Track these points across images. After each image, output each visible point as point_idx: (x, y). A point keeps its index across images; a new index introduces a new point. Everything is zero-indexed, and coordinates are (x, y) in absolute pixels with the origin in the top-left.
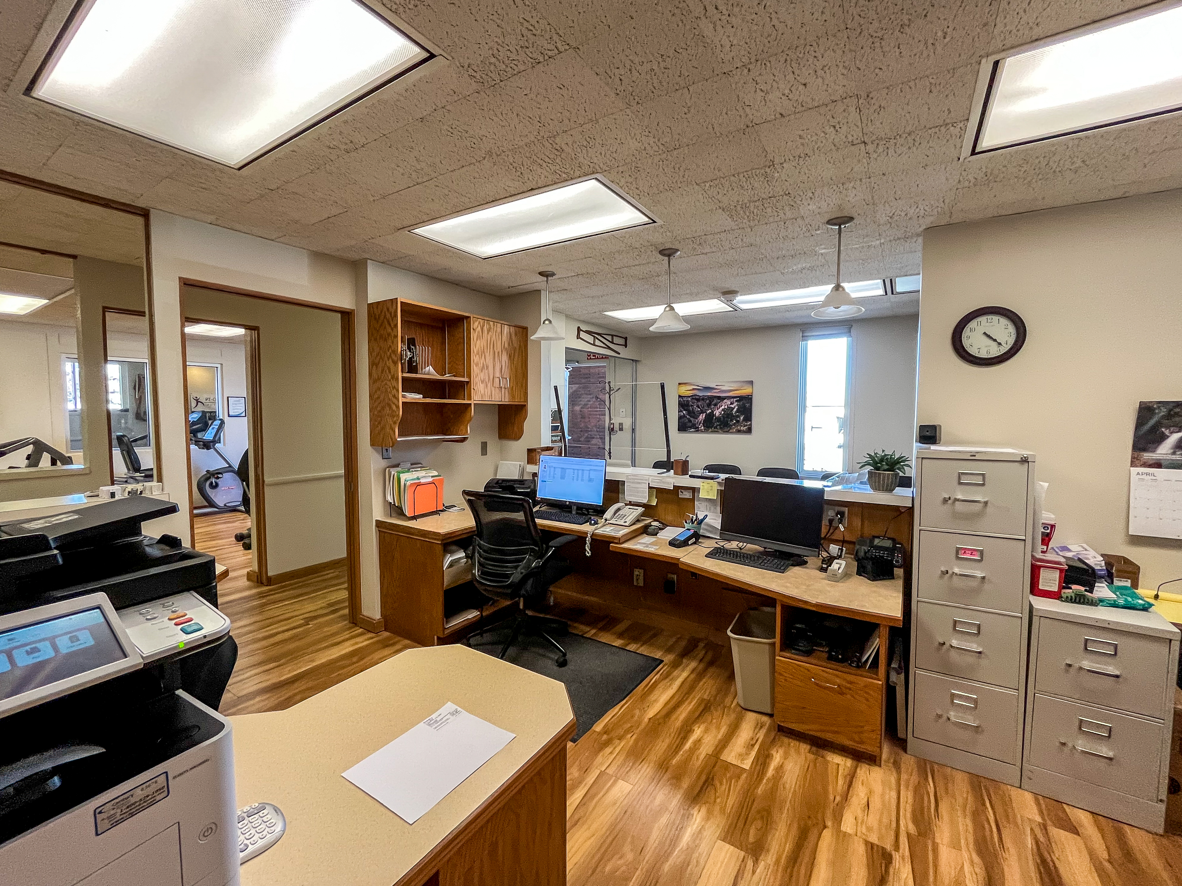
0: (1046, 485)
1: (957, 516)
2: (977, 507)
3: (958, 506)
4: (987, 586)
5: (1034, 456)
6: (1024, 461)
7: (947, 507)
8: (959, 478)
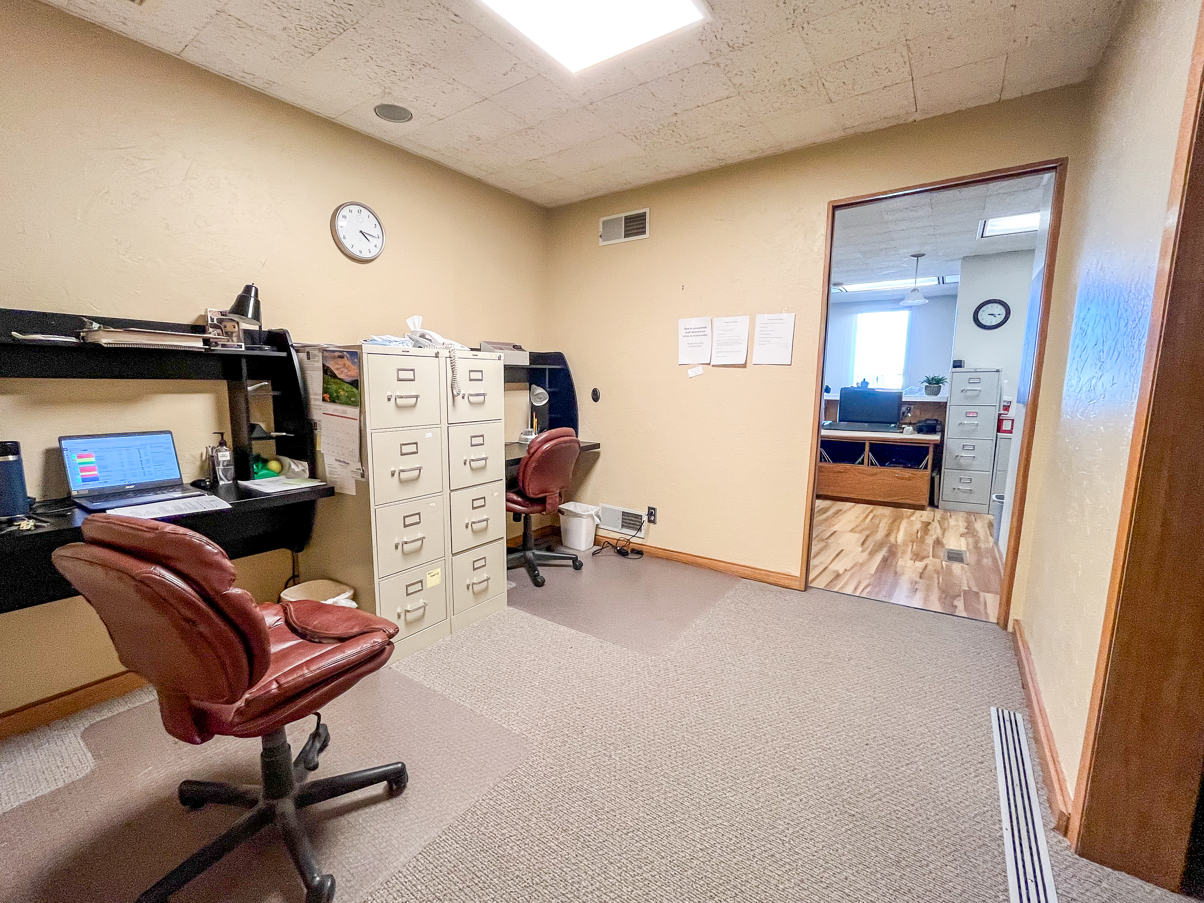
0: (1006, 381)
1: (967, 398)
2: (975, 393)
3: (968, 393)
4: (978, 428)
5: (1002, 369)
6: (998, 371)
7: (962, 394)
8: (969, 380)
